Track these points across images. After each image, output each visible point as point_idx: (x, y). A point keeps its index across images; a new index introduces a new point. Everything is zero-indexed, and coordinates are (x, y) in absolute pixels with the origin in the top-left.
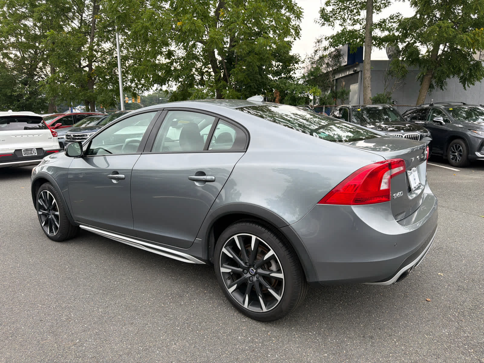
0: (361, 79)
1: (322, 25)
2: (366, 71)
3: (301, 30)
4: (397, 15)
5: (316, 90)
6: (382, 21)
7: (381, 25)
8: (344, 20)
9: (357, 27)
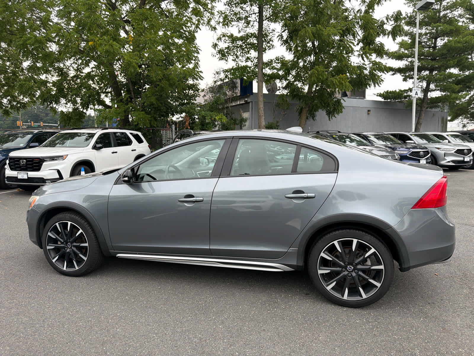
0: (252, 108)
1: (220, 60)
2: (260, 103)
3: (199, 61)
4: (282, 57)
5: (222, 117)
6: (270, 61)
7: (269, 64)
8: (237, 57)
9: (249, 64)
